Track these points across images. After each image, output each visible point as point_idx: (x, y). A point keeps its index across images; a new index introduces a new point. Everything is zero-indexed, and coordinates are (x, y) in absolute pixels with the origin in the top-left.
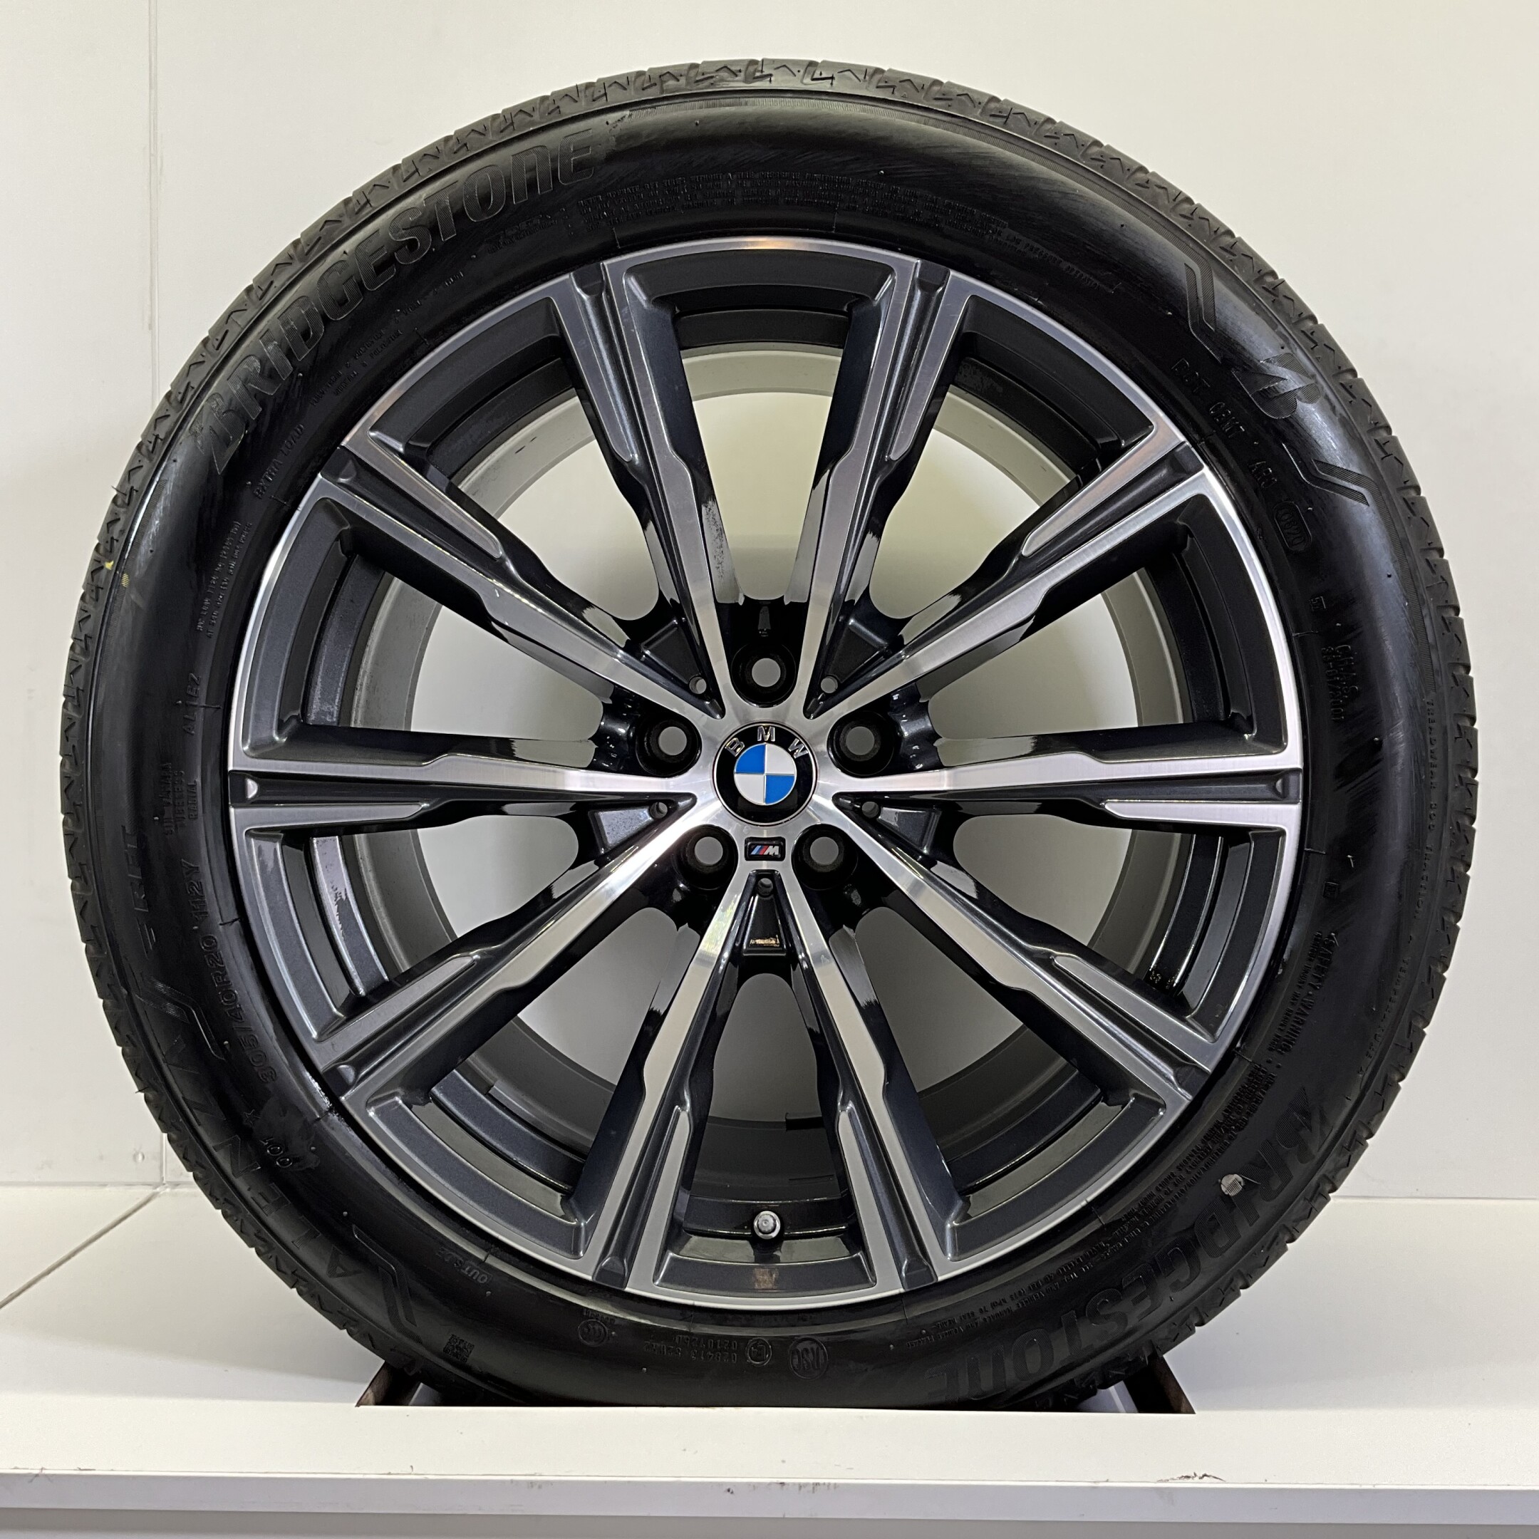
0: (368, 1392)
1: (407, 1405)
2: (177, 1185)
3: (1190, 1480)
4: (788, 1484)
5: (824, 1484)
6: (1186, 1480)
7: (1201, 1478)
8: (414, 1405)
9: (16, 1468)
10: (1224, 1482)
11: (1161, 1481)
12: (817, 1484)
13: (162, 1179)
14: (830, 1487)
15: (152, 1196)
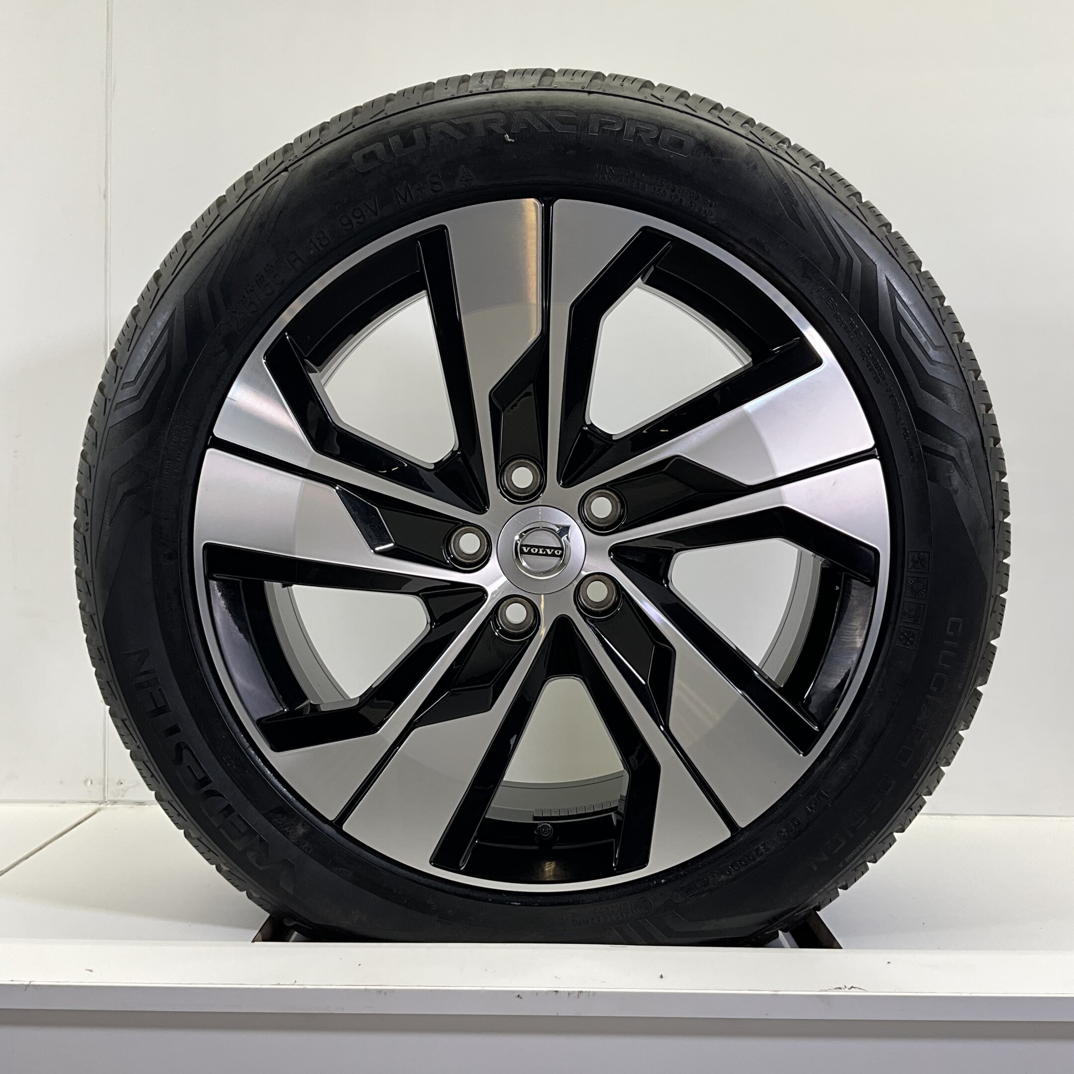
0: (259, 934)
1: (288, 941)
2: (115, 802)
3: (843, 990)
4: (561, 992)
5: (586, 992)
6: (839, 990)
7: (849, 989)
8: (293, 941)
9: (12, 981)
10: (867, 992)
11: (822, 991)
12: (581, 992)
13: (105, 798)
14: (590, 994)
15: (97, 810)
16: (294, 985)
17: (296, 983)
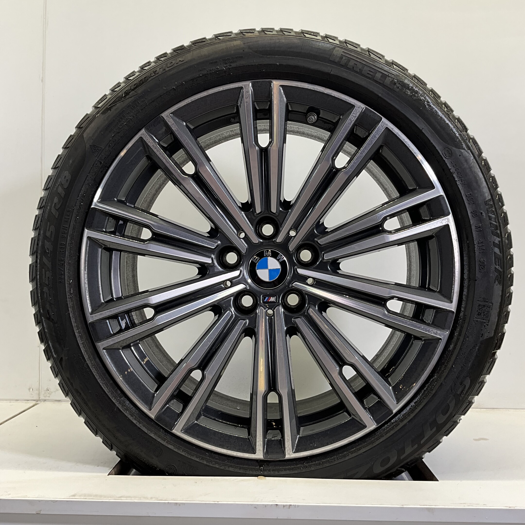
0: (113, 471)
1: (129, 475)
2: (45, 400)
4: (279, 505)
5: (293, 505)
8: (131, 475)
12: (290, 505)
14: (296, 506)
15: (35, 404)
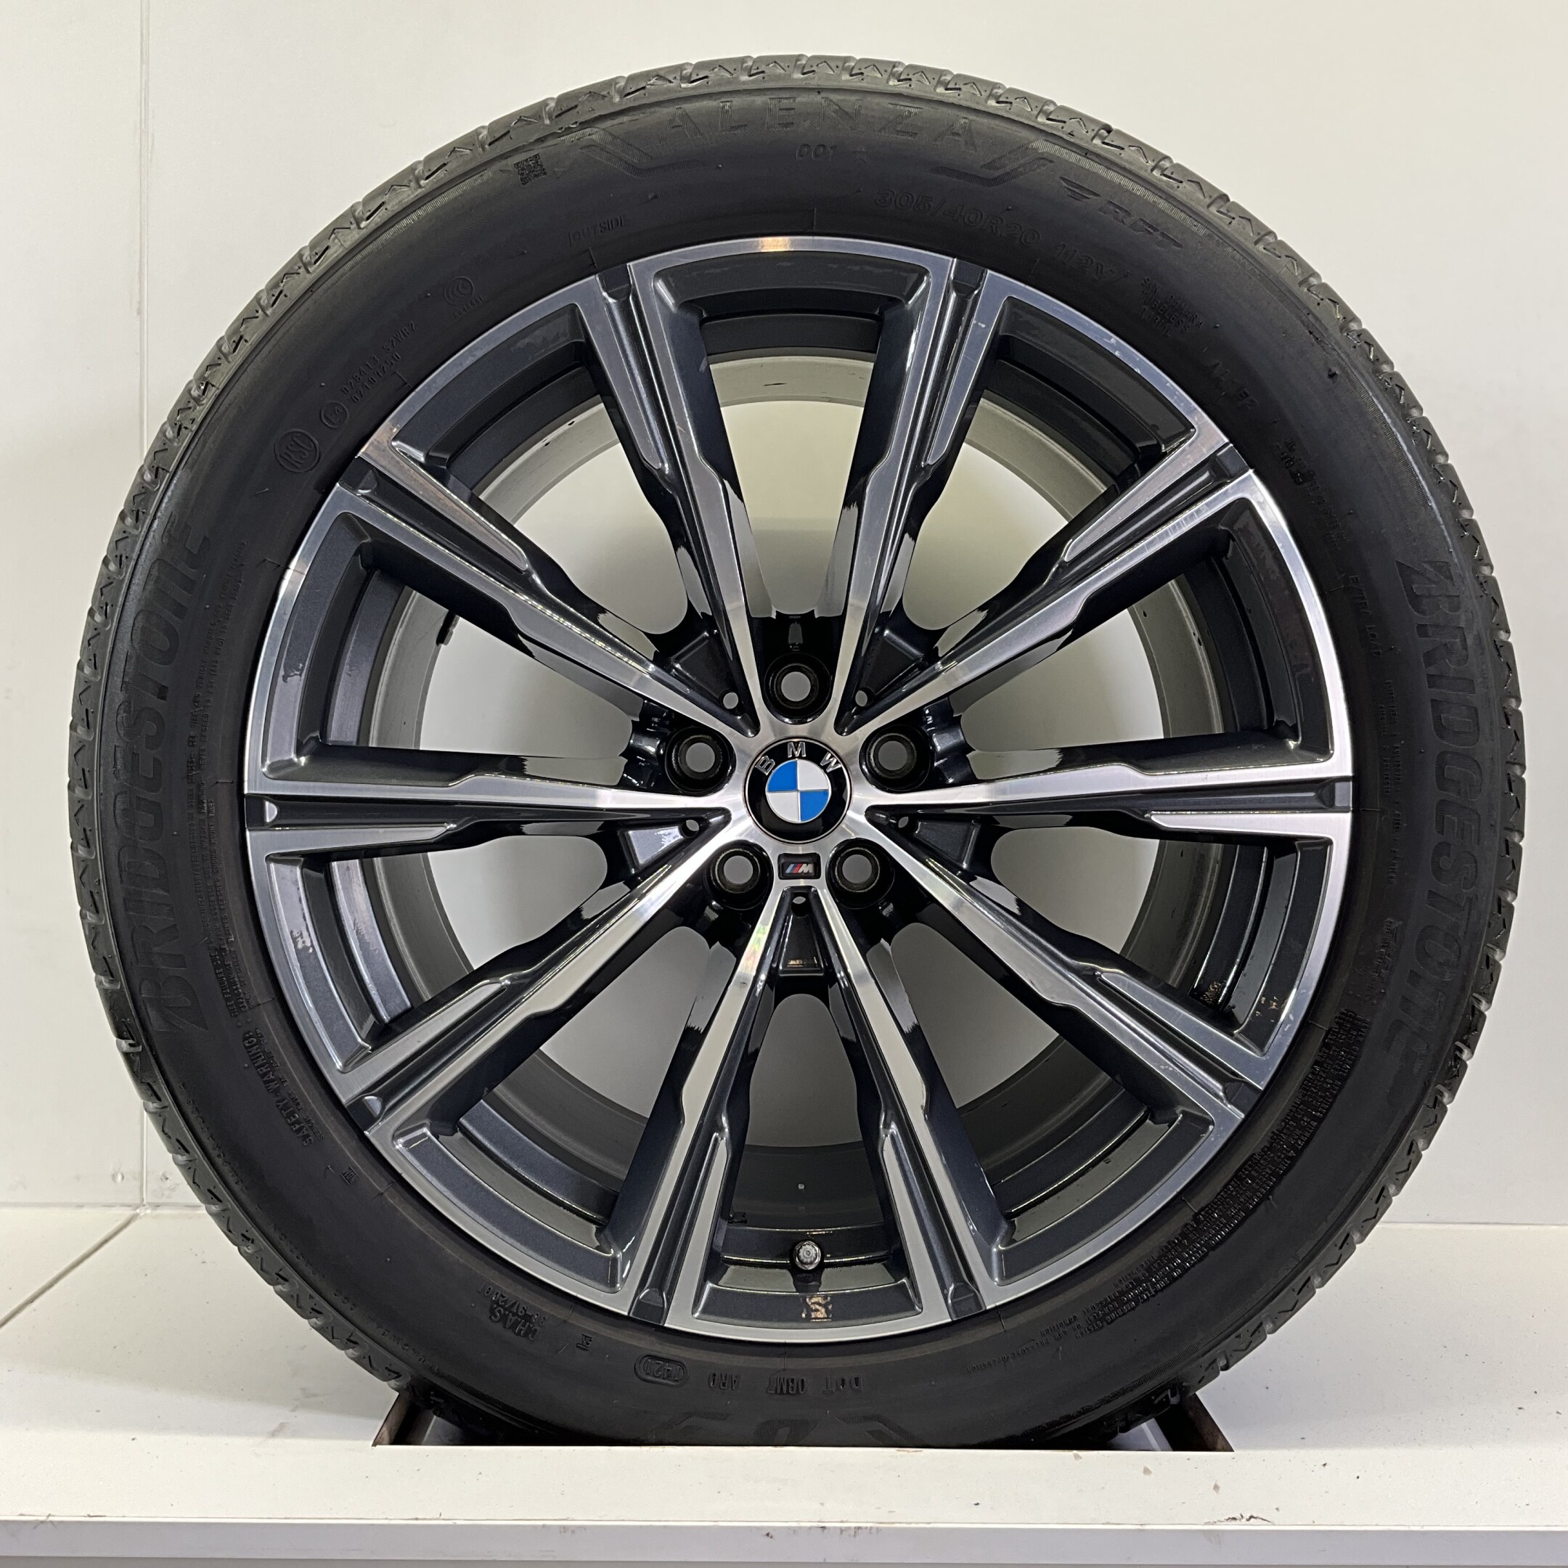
3: (1238, 1522)
7: (1248, 1520)
9: (21, 1515)
10: (1273, 1524)
13: (143, 1199)
16: (438, 1519)
17: (442, 1517)
